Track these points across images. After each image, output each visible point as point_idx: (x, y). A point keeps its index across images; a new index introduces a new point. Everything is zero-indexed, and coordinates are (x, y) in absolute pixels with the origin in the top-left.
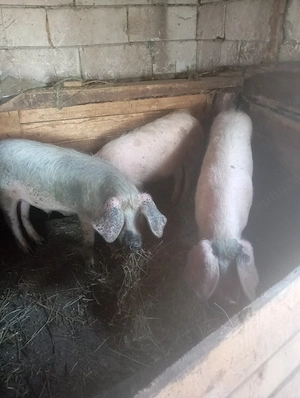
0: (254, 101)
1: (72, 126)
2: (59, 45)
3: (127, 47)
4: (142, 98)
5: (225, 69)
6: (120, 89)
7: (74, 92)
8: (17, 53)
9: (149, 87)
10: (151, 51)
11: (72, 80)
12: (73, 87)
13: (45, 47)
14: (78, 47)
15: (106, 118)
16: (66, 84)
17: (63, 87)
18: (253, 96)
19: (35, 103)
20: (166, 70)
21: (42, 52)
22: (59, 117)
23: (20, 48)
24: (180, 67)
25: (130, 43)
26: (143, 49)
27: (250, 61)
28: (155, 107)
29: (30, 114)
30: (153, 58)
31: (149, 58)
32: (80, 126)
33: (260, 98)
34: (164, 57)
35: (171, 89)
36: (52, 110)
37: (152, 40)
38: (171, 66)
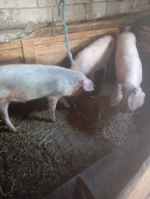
0: (142, 29)
1: (57, 46)
2: (42, 6)
3: (74, 6)
4: (90, 30)
5: (124, 15)
6: (81, 26)
7: (61, 28)
8: (22, 11)
9: (94, 24)
10: (85, 8)
11: (58, 22)
12: (59, 26)
13: (35, 8)
14: (51, 7)
15: (72, 41)
16: (56, 24)
17: (55, 26)
18: (141, 27)
19: (43, 34)
20: (92, 17)
21: (34, 10)
22: (51, 41)
23: (23, 8)
24: (99, 15)
25: (76, 4)
26: (82, 7)
27: (137, 10)
28: (94, 35)
29: (38, 40)
30: (86, 11)
31: (84, 12)
32: (60, 46)
33: (145, 27)
34: (91, 10)
35: (104, 25)
36: (48, 38)
37: (86, 2)
38: (94, 15)
